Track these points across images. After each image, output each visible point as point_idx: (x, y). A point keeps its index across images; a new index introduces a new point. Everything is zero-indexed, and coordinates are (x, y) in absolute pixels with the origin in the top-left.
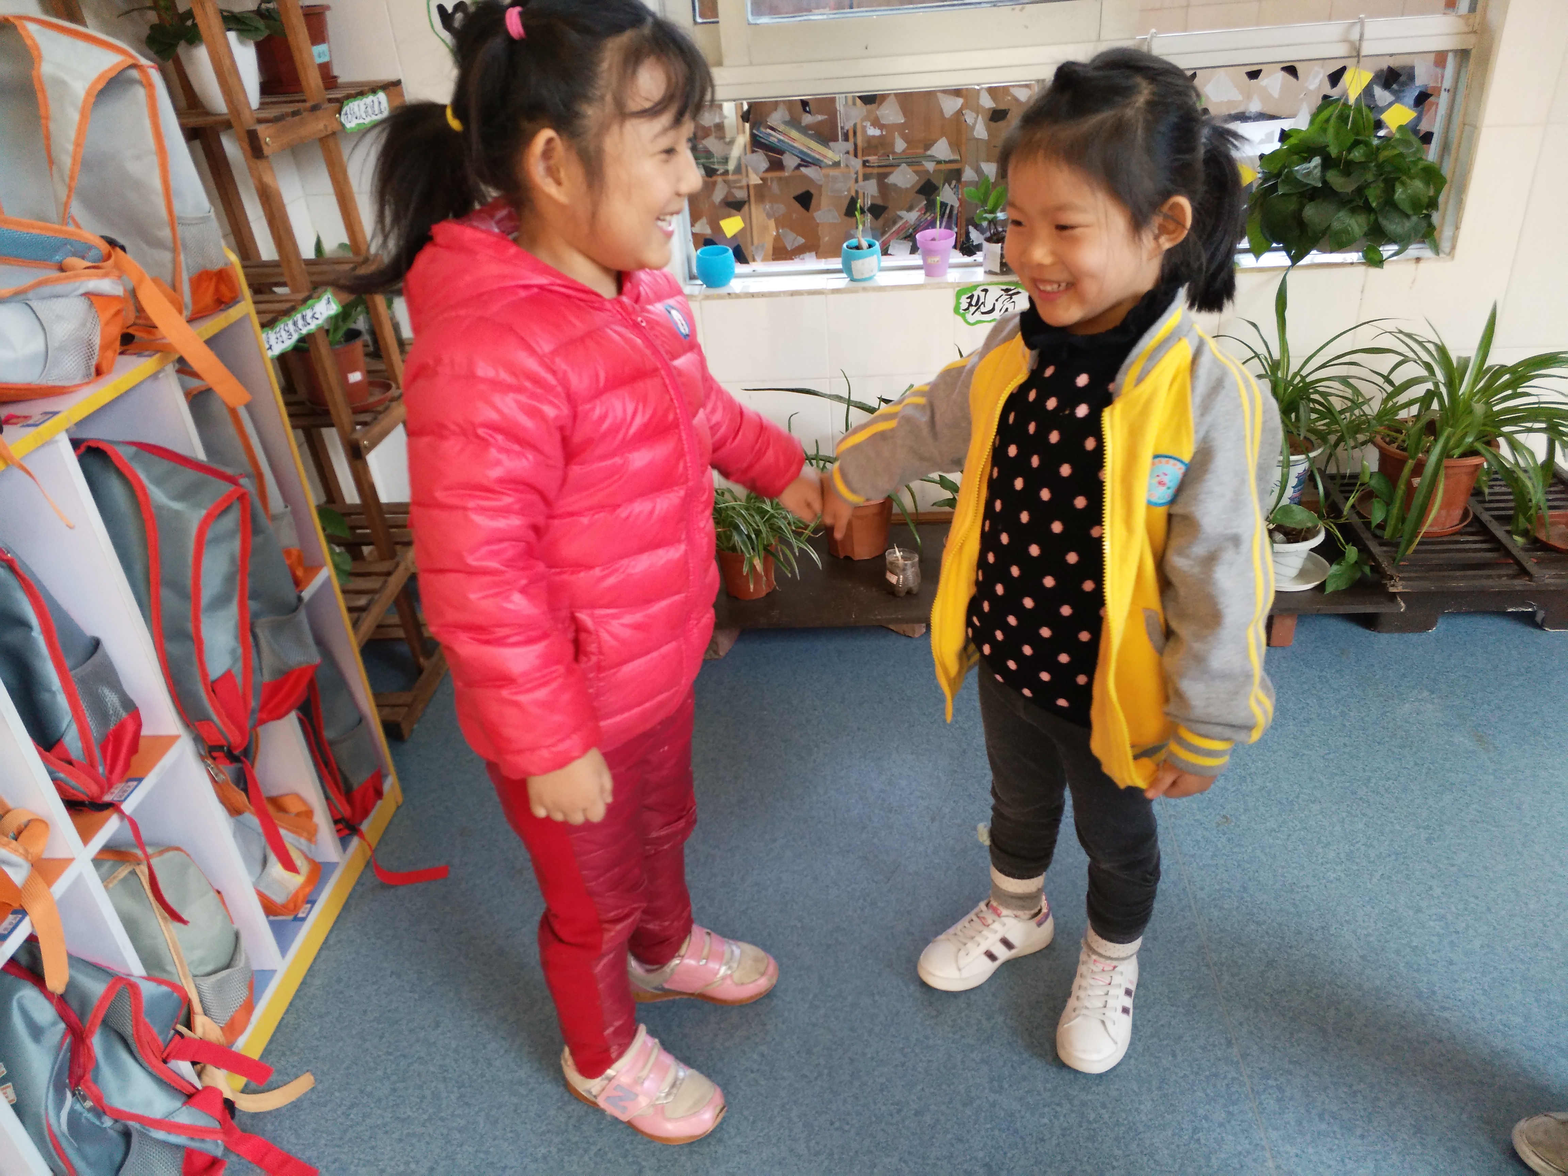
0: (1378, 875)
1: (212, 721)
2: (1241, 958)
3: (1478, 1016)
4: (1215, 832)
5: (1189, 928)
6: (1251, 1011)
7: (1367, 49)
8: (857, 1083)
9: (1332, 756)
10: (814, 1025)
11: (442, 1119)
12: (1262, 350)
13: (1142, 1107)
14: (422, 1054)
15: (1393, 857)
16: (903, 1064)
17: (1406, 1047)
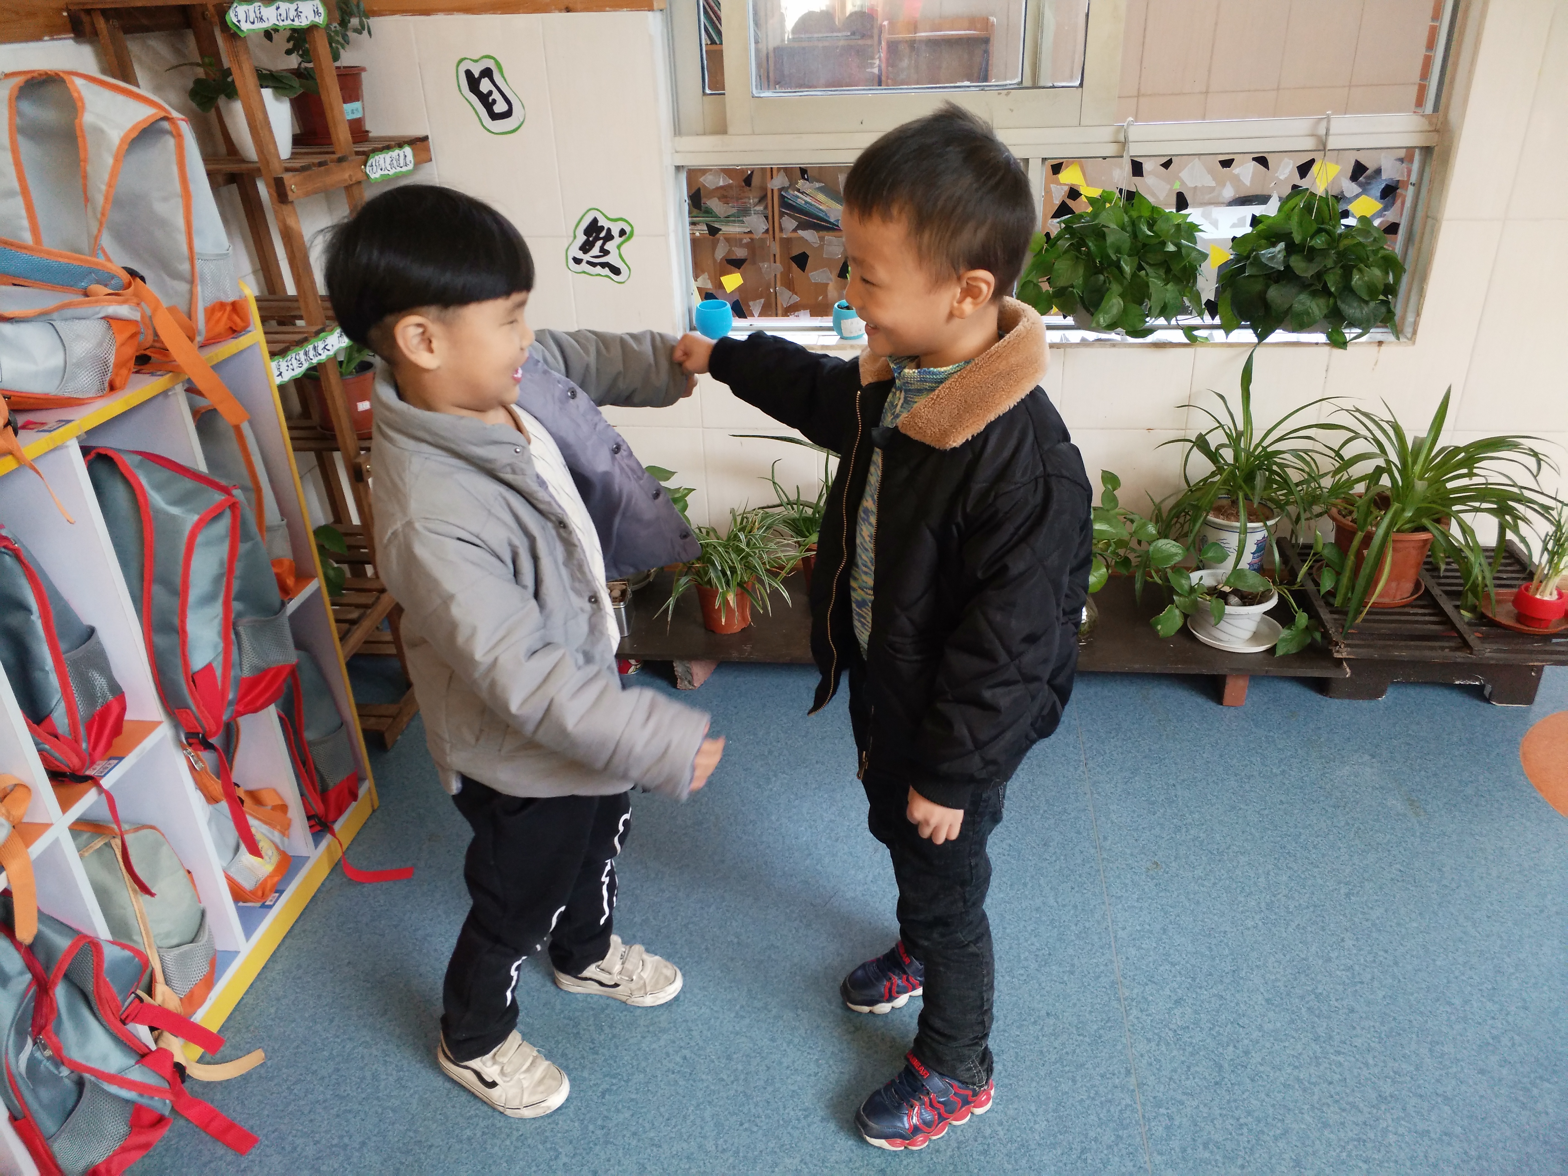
0: (1294, 925)
1: (189, 708)
2: (1152, 995)
3: (1371, 1062)
4: (1144, 877)
5: (1106, 965)
6: (1153, 1044)
7: (1333, 143)
8: (770, 1089)
9: (1266, 812)
10: (737, 1033)
11: (378, 1099)
12: (1226, 421)
13: (1037, 1126)
14: (368, 1039)
15: (1311, 909)
16: (816, 1074)
17: (1297, 1086)
